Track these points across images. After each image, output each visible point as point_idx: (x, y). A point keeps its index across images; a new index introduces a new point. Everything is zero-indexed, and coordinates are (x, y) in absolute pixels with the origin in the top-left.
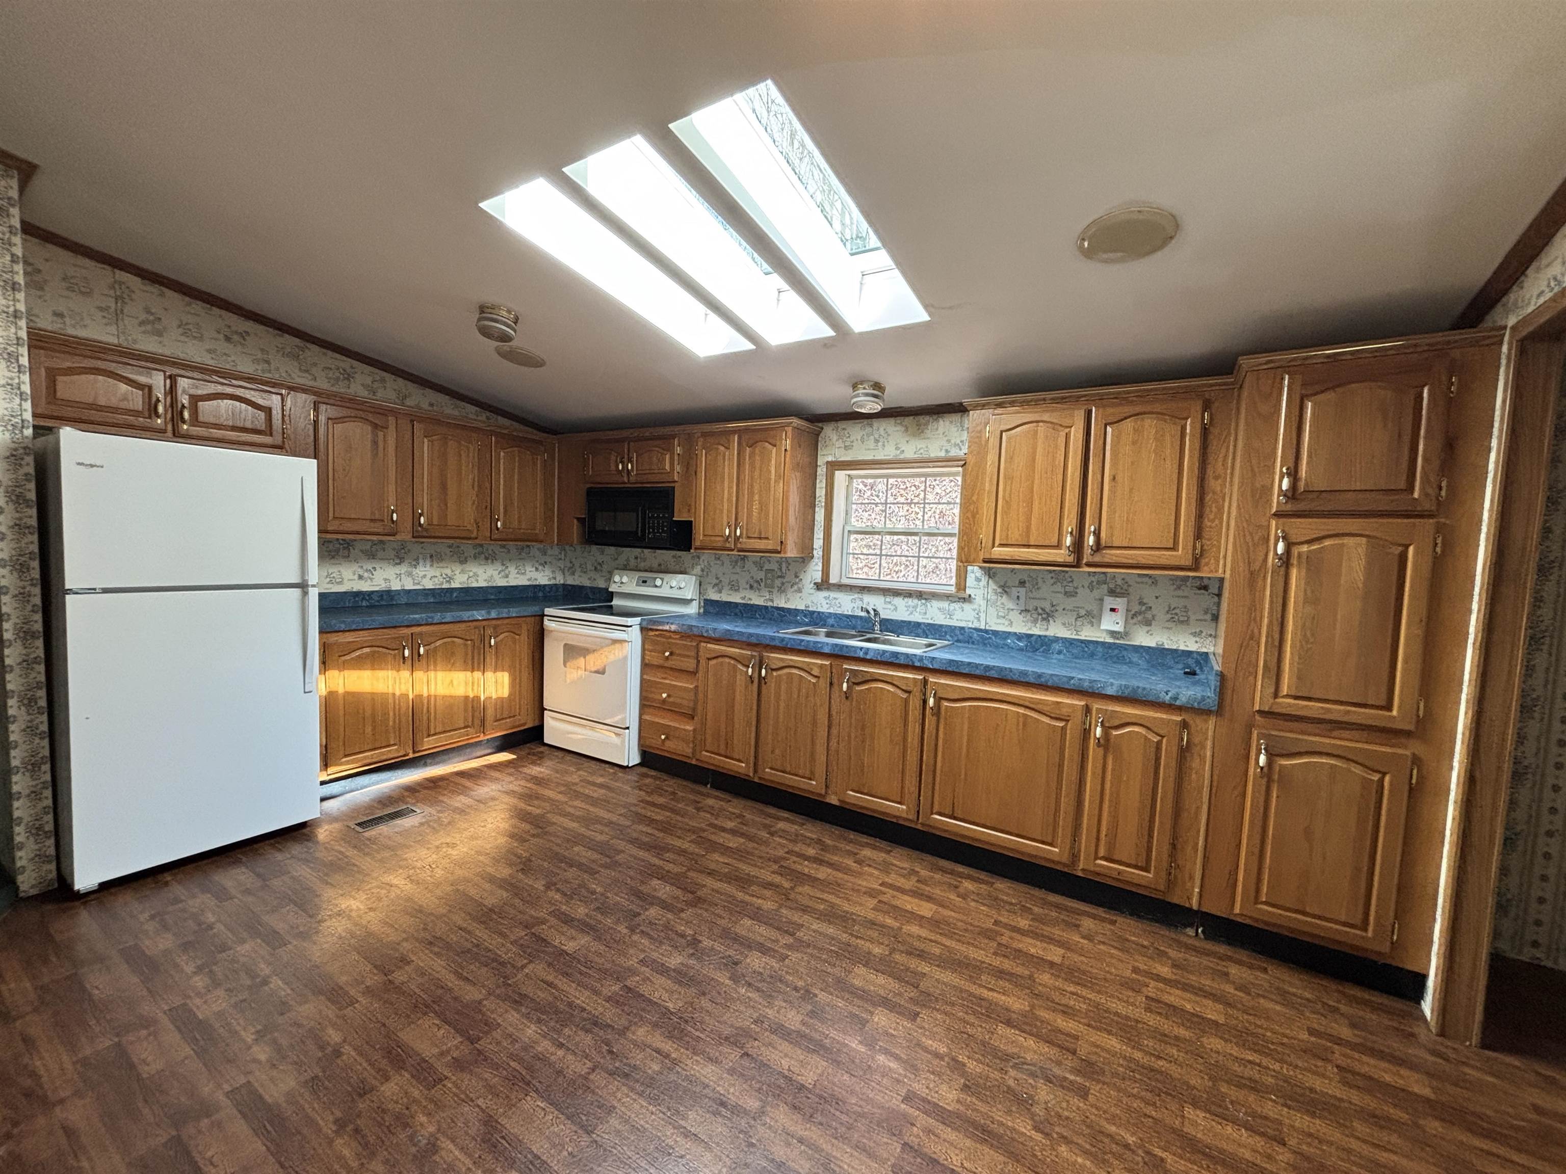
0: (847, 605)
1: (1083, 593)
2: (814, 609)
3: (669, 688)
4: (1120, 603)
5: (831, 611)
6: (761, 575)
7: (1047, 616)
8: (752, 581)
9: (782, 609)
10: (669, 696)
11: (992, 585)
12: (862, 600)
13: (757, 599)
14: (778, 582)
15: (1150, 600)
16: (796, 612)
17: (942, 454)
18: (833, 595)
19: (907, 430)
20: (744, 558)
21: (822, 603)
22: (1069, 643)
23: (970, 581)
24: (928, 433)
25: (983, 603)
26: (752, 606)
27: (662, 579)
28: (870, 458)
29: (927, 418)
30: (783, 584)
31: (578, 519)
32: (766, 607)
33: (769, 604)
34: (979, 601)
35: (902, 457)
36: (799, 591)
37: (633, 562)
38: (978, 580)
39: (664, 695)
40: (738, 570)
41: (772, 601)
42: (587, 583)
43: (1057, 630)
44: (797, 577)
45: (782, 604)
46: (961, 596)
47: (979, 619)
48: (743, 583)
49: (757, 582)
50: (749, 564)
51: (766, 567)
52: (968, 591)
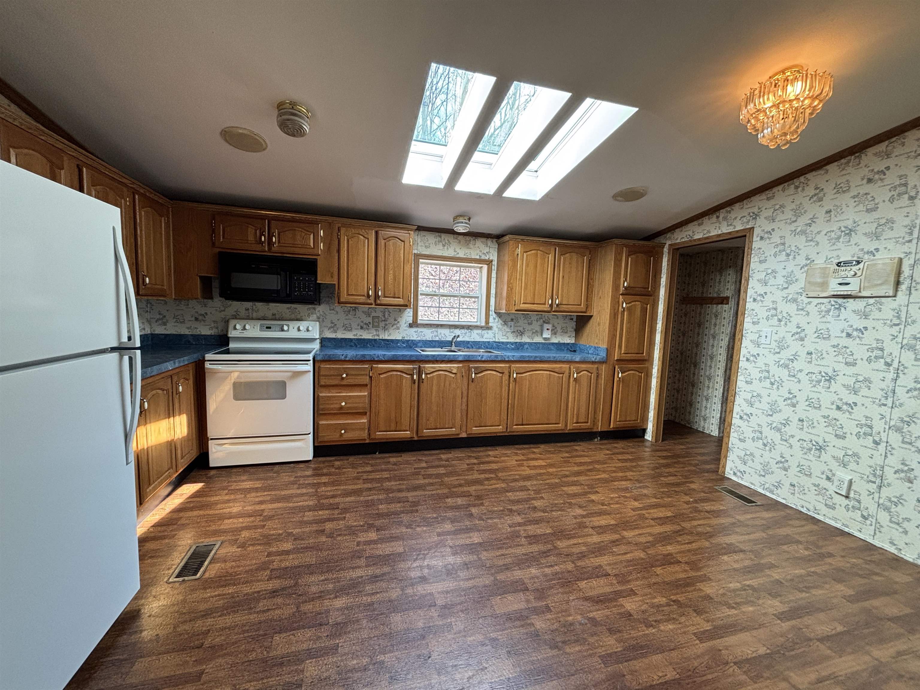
0: (428, 335)
1: (534, 323)
2: (408, 339)
3: (344, 398)
4: (549, 326)
5: (419, 339)
6: (370, 320)
7: (521, 333)
8: (362, 324)
9: (387, 340)
10: (346, 403)
11: (501, 321)
12: (437, 332)
13: (366, 335)
14: (382, 324)
15: (556, 324)
16: (398, 341)
17: (478, 257)
18: (420, 330)
19: (460, 242)
20: (355, 309)
21: (413, 335)
22: (530, 344)
23: (491, 319)
24: (471, 246)
25: (497, 330)
26: (364, 339)
27: (288, 326)
28: (441, 254)
29: (470, 238)
30: (386, 325)
31: (201, 277)
32: (375, 340)
33: (376, 337)
34: (495, 329)
35: (458, 256)
36: (398, 328)
37: (243, 313)
38: (494, 319)
39: (343, 404)
40: (350, 316)
41: (378, 335)
42: (187, 332)
43: (526, 339)
44: (395, 320)
45: (387, 337)
46: (487, 327)
47: (495, 337)
48: (354, 325)
49: (366, 324)
50: (359, 313)
51: (374, 314)
52: (490, 325)
